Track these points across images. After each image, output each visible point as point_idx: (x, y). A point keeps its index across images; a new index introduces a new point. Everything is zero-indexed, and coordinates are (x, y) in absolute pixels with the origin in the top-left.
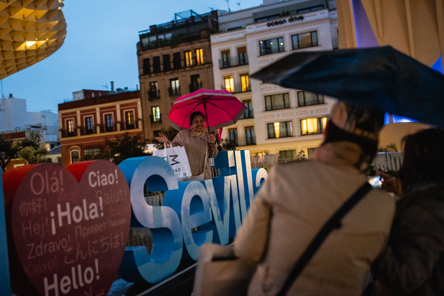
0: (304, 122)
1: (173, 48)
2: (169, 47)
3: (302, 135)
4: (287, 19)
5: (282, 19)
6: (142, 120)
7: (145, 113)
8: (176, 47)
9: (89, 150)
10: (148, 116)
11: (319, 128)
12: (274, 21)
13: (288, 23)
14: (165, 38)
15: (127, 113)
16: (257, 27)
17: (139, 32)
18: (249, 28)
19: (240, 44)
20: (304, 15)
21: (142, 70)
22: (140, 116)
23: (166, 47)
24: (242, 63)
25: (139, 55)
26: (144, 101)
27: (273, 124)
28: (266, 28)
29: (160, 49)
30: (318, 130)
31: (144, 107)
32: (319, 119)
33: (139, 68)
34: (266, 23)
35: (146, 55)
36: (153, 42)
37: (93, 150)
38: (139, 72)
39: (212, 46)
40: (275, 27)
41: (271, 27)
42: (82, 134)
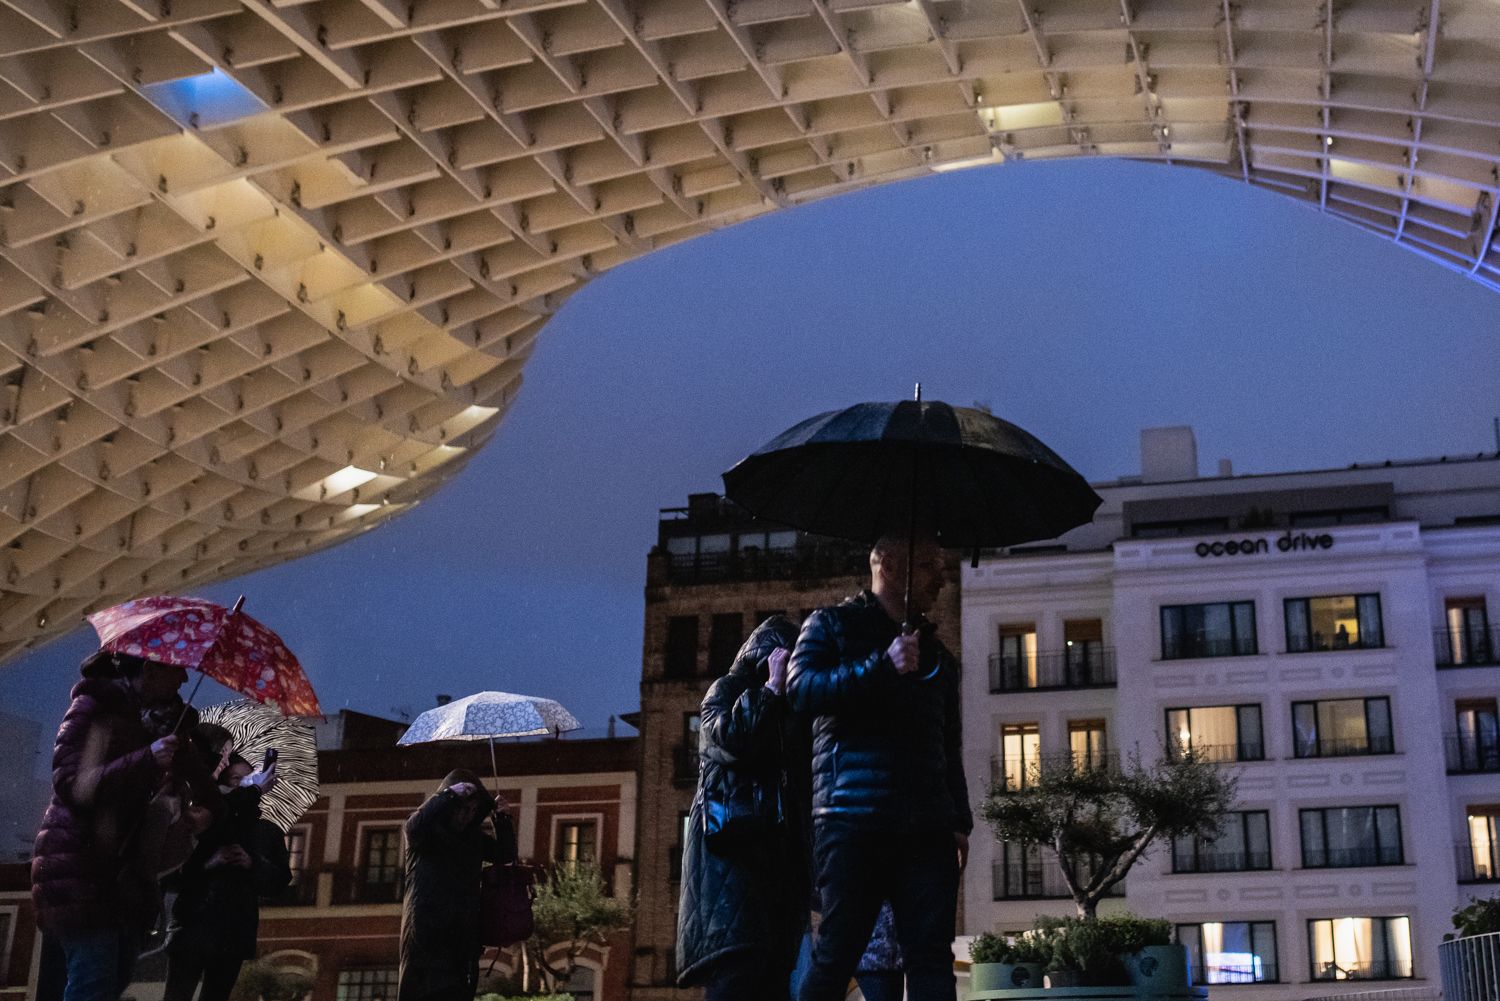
0: (1322, 928)
1: (802, 589)
2: (788, 584)
3: (1314, 980)
4: (1272, 537)
5: (1253, 537)
6: (634, 863)
7: (650, 834)
8: (818, 586)
9: (363, 971)
10: (664, 849)
11: (1381, 958)
12: (1224, 539)
13: (1275, 553)
14: (767, 549)
15: (564, 827)
16: (1155, 553)
17: (663, 511)
18: (1125, 554)
19: (1080, 607)
20: (1337, 533)
21: (657, 660)
22: (626, 846)
23: (775, 584)
24: (1077, 679)
25: (652, 597)
26: (650, 786)
27: (1199, 926)
28: (1193, 559)
29: (752, 586)
30: (1373, 963)
31: (647, 813)
32: (1379, 924)
33: (648, 651)
34: (1190, 543)
35: (685, 603)
36: (720, 558)
37: (381, 976)
38: (645, 663)
39: (965, 601)
40: (1226, 558)
41: (1211, 559)
42: (337, 900)
